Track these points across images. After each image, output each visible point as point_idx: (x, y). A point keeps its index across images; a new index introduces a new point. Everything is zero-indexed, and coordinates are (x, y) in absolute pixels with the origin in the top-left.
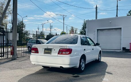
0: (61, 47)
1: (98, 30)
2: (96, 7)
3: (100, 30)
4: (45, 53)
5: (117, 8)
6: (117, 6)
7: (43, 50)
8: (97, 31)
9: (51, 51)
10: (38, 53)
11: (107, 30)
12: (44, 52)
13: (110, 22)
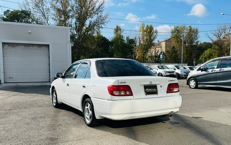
4: (147, 93)
9: (157, 89)
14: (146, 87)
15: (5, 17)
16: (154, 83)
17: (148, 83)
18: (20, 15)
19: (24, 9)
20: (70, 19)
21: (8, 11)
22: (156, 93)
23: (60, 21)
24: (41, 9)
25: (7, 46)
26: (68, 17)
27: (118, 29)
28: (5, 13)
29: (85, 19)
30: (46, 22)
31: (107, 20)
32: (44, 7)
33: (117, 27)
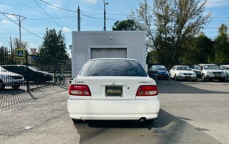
0: (143, 82)
1: (92, 49)
2: (79, 9)
3: (96, 50)
4: (108, 94)
5: (105, 16)
6: (105, 13)
7: (102, 89)
8: (91, 51)
9: (122, 90)
10: (90, 95)
11: (106, 51)
12: (106, 92)
13: (111, 38)
14: (107, 88)
15: (115, 27)
16: (117, 84)
17: (110, 84)
18: (127, 25)
19: (130, 19)
20: (171, 23)
21: (118, 22)
22: (120, 95)
23: (161, 25)
24: (145, 17)
25: (94, 50)
26: (168, 21)
27: (223, 28)
28: (115, 24)
29: (185, 21)
30: (148, 28)
31: (209, 19)
32: (147, 15)
33: (223, 25)
